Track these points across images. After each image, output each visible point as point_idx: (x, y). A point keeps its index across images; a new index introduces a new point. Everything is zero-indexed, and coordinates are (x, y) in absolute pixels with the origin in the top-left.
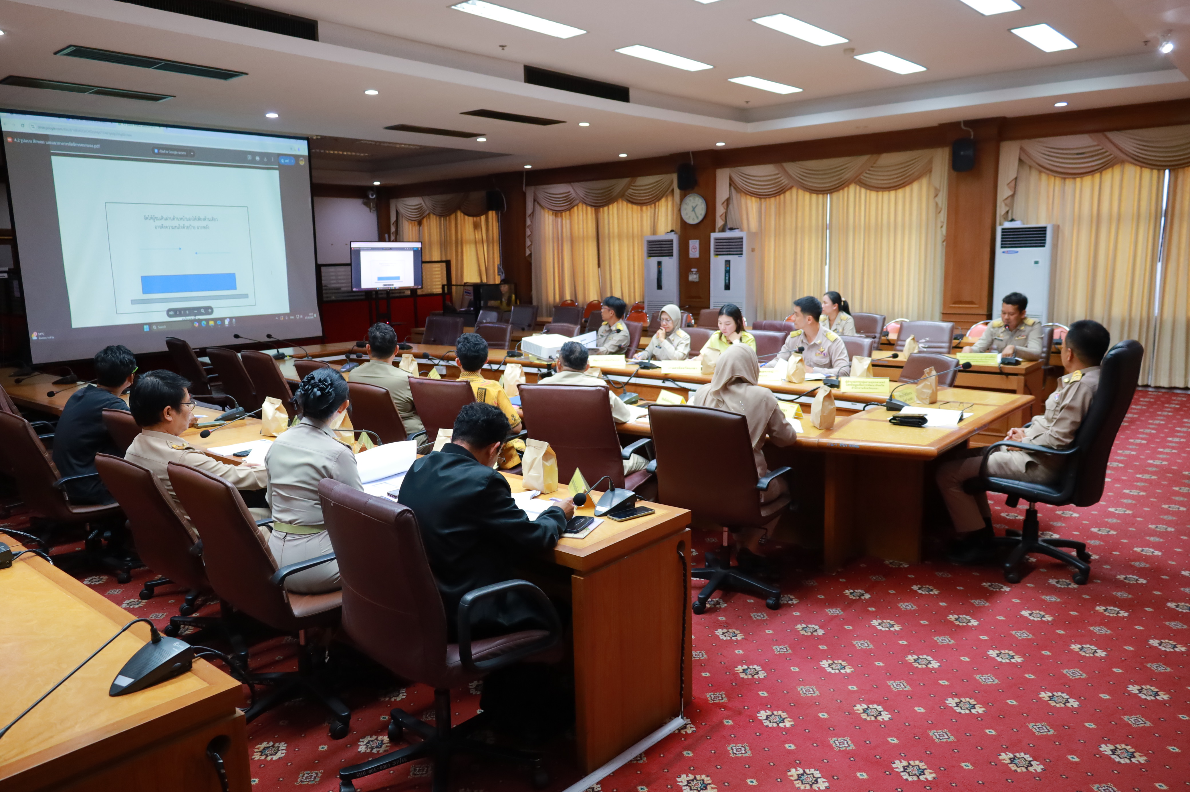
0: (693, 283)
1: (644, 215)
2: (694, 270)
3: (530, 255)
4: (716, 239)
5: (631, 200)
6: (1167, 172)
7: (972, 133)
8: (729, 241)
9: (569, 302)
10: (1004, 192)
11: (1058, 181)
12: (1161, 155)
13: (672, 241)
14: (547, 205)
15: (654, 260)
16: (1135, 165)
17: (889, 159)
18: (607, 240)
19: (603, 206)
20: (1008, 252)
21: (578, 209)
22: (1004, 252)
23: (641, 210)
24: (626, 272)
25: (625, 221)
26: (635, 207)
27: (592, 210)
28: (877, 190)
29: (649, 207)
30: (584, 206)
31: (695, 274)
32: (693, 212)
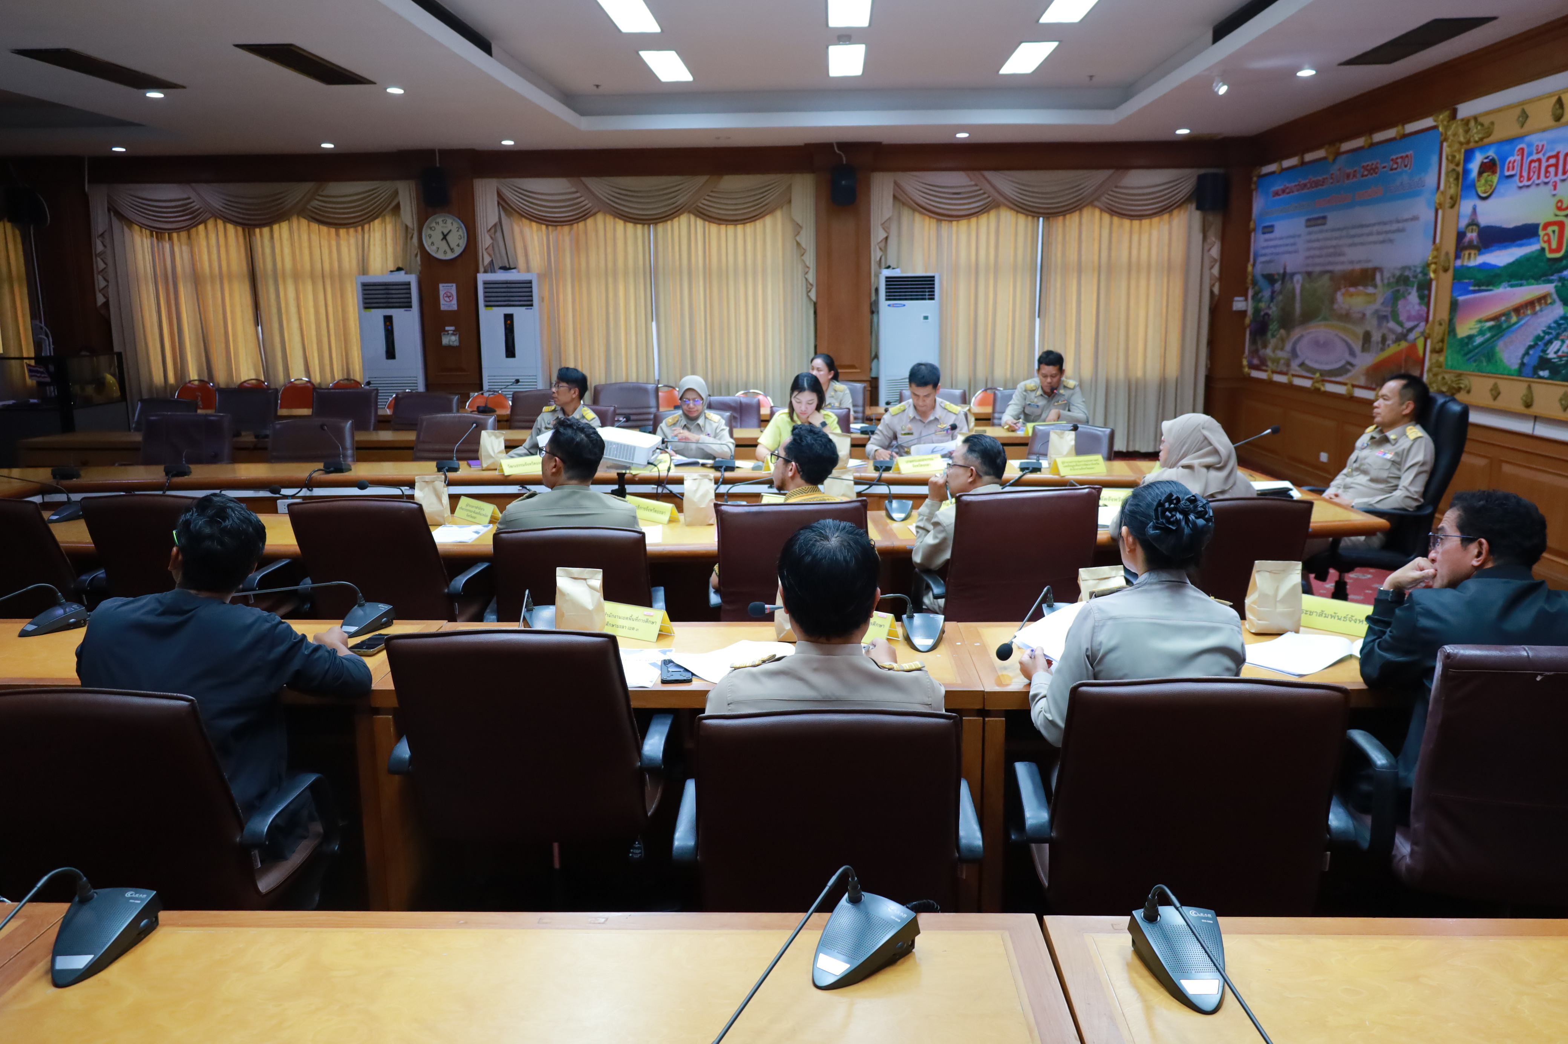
0: (450, 348)
1: (344, 244)
2: (450, 328)
3: (106, 304)
4: (485, 283)
5: (318, 217)
6: (1041, 219)
7: (844, 159)
8: (509, 285)
9: (196, 383)
10: (877, 235)
11: (933, 223)
12: (1038, 201)
13: (409, 284)
14: (138, 219)
15: (378, 315)
16: (1012, 209)
17: (732, 183)
18: (271, 282)
19: (261, 226)
20: (894, 306)
21: (206, 228)
22: (889, 305)
23: (337, 234)
24: (314, 333)
25: (306, 252)
26: (324, 229)
27: (236, 231)
28: (719, 222)
29: (352, 230)
30: (220, 223)
31: (453, 334)
32: (444, 241)
